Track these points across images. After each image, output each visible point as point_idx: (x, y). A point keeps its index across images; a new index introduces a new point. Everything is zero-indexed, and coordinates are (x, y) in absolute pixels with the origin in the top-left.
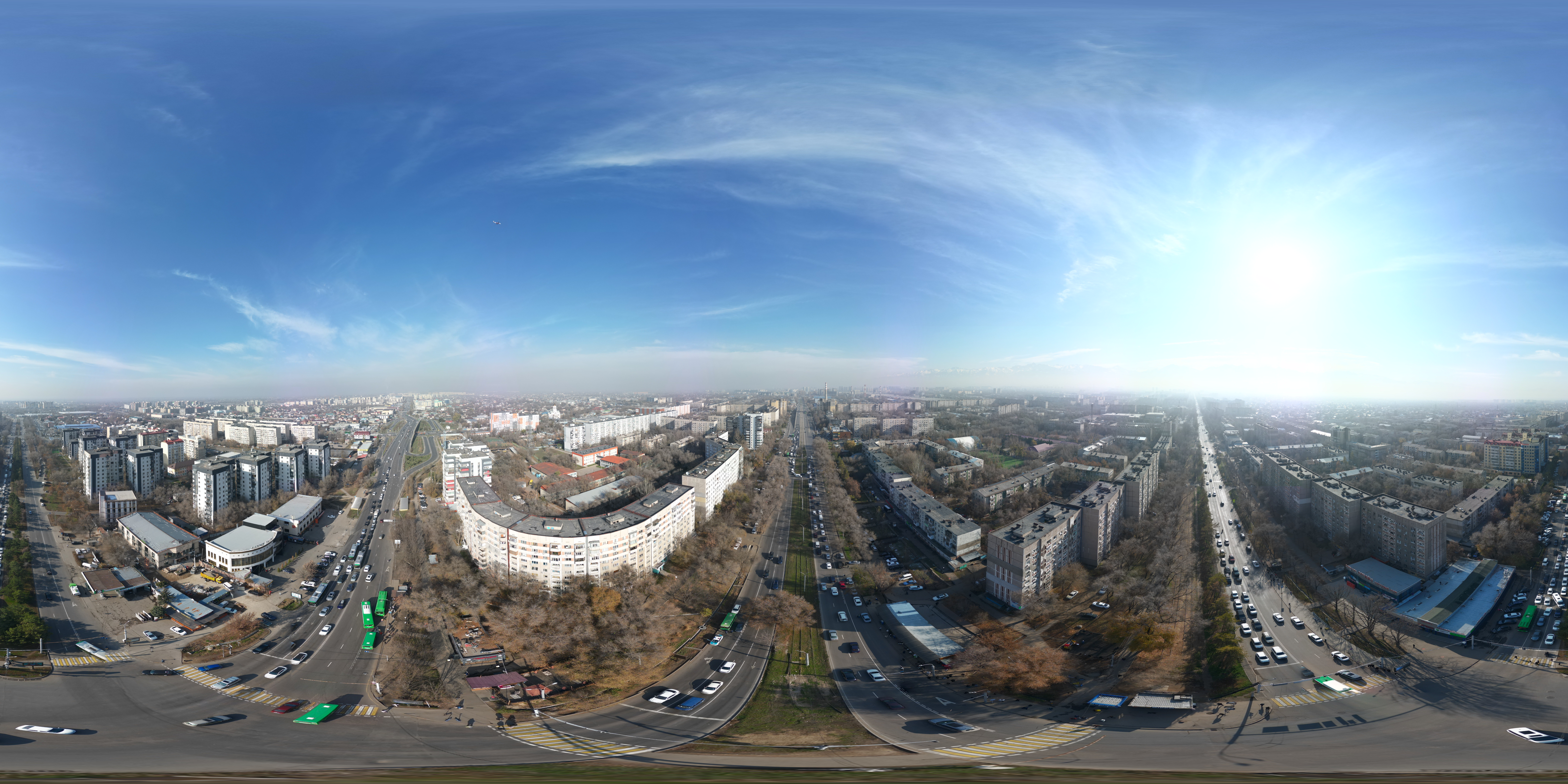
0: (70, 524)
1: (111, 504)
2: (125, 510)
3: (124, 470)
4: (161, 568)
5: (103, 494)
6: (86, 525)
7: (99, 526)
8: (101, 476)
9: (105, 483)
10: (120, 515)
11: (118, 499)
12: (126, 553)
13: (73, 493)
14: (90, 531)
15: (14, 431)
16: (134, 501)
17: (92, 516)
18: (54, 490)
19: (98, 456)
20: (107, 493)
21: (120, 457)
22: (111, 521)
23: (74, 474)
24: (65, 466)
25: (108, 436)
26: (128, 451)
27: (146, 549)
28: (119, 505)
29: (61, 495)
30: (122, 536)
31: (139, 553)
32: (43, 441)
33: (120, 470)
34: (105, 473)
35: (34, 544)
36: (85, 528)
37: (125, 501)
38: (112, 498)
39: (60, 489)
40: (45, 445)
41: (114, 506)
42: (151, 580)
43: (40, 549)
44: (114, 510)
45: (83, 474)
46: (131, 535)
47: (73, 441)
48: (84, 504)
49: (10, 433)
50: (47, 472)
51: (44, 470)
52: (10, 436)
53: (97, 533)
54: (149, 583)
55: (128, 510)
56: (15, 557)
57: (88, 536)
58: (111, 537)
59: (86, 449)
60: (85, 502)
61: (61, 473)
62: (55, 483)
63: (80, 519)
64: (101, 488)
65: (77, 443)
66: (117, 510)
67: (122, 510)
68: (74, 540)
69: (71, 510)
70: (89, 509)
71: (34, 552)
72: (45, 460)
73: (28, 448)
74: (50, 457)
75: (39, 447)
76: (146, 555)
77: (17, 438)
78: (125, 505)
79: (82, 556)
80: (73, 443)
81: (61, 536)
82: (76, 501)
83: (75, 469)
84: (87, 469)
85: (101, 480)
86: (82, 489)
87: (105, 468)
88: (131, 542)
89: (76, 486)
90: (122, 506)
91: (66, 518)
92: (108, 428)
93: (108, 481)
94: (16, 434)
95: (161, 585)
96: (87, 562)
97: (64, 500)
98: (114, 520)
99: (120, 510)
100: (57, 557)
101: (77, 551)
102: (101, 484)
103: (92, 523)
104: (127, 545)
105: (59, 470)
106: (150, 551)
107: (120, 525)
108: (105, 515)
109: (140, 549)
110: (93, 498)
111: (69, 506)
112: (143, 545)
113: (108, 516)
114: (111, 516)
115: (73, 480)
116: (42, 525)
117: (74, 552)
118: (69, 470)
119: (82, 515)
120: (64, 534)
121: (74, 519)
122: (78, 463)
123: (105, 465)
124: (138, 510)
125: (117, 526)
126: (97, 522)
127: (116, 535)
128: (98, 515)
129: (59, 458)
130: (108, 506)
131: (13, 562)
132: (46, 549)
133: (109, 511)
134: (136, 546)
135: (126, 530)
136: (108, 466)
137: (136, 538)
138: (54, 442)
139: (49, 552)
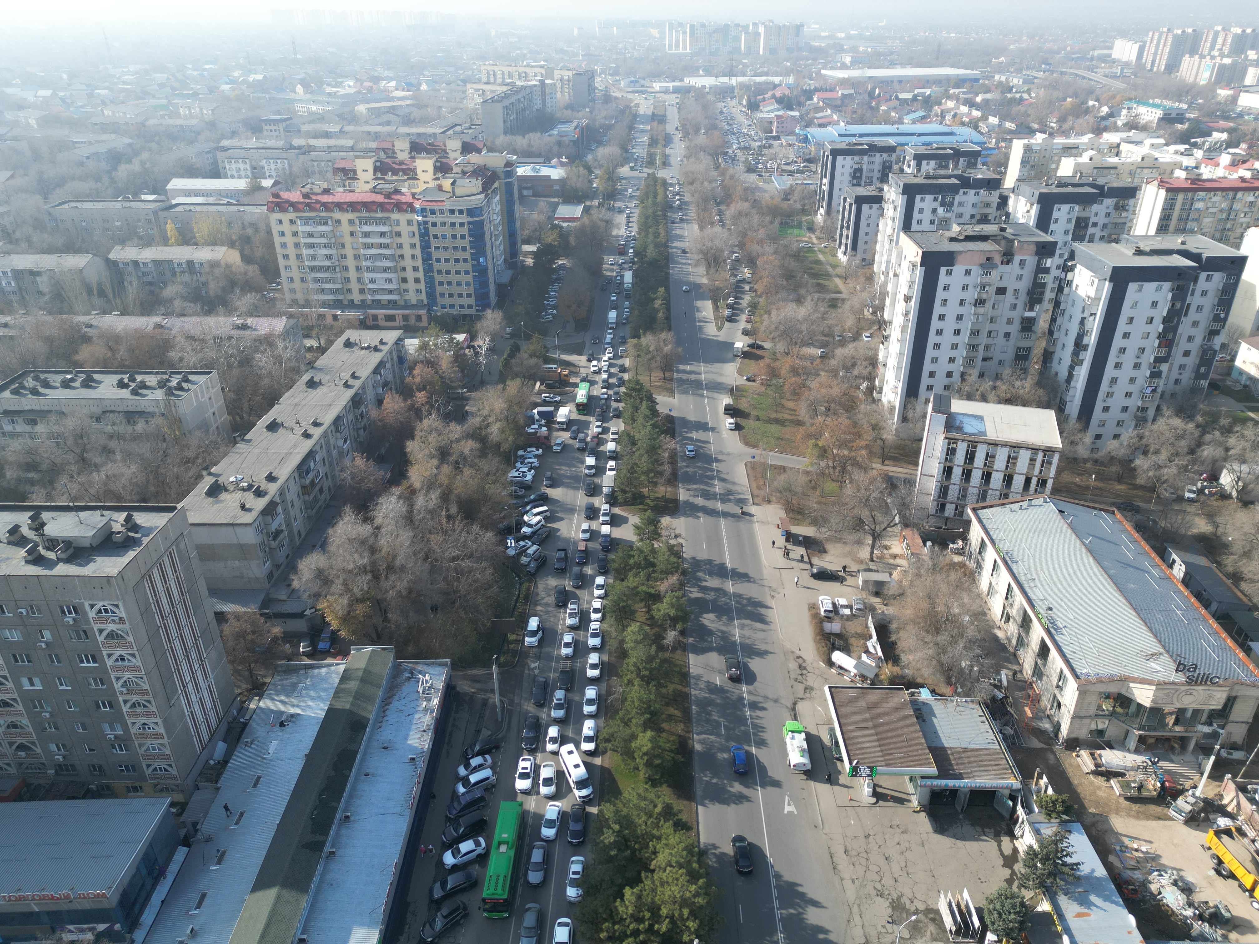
0: (812, 503)
1: (962, 449)
2: (1008, 480)
3: (1043, 324)
4: (1073, 744)
5: (942, 406)
6: (865, 514)
7: (906, 524)
8: (948, 338)
9: (957, 367)
10: (983, 496)
11: (992, 435)
12: (971, 643)
13: (836, 391)
14: (876, 536)
15: (640, 151)
16: (1049, 451)
17: (891, 484)
18: (773, 373)
19: (948, 259)
20: (958, 406)
21: (1041, 270)
22: (950, 510)
23: (850, 322)
24: (821, 288)
25: (1009, 181)
26: (1081, 248)
27: (1044, 651)
28: (990, 457)
29: (796, 394)
30: (972, 576)
31: (1014, 658)
32: (749, 192)
33: (1028, 325)
34: (966, 326)
35: (696, 564)
36: (859, 524)
37: (1016, 447)
38: (970, 427)
39: (795, 371)
40: (756, 204)
41: (970, 457)
42: (1026, 774)
43: (713, 582)
44: (967, 475)
45: (882, 324)
46: (1004, 578)
47: (862, 191)
48: (868, 436)
49: (626, 157)
50: (754, 307)
51: (746, 300)
52: (624, 171)
53: (897, 547)
54: (1014, 782)
55: (1018, 482)
56: (640, 609)
57: (864, 553)
58: (935, 569)
59: (907, 227)
60: (876, 427)
61: (802, 312)
62: (781, 347)
63: (849, 489)
64: (940, 381)
65: (878, 200)
66: (976, 476)
67: (997, 479)
68: (820, 563)
69: (823, 453)
70: (885, 458)
71: (695, 594)
72: (752, 262)
73: (692, 212)
74: (769, 249)
75: (730, 211)
76: (1038, 672)
77: (652, 178)
78: (1011, 460)
79: (835, 627)
80: (860, 201)
81: (781, 541)
82: (844, 421)
83: (855, 302)
84: (901, 306)
85: (945, 353)
86: (871, 378)
87: (968, 310)
88: (996, 606)
89: (850, 365)
90: (1000, 463)
91: (802, 479)
92: (1017, 148)
93: (969, 361)
94: (650, 162)
95: (1050, 810)
96: (846, 649)
97: (803, 413)
98: (960, 511)
99: (987, 477)
100: (761, 619)
101: (825, 603)
102: (943, 367)
103: (886, 511)
104: (981, 614)
105: (799, 301)
106: (1055, 661)
107: (976, 533)
108: (932, 486)
109: (1021, 643)
110: (904, 419)
111: (817, 436)
112: (1037, 633)
113: (943, 491)
114: (953, 492)
115: (843, 343)
116: (725, 497)
117: (813, 607)
118: (833, 304)
119: (859, 476)
120: (790, 537)
121: (830, 486)
122: (870, 278)
123: (972, 295)
124: (1056, 491)
125: (964, 537)
126: (904, 506)
127: (953, 566)
128: (910, 482)
129: (799, 256)
130: (951, 452)
131: (634, 627)
132: (730, 587)
133: (948, 471)
134: (1012, 629)
135: (990, 555)
136: (980, 302)
137: (1019, 598)
138: (787, 195)
139: (738, 596)
